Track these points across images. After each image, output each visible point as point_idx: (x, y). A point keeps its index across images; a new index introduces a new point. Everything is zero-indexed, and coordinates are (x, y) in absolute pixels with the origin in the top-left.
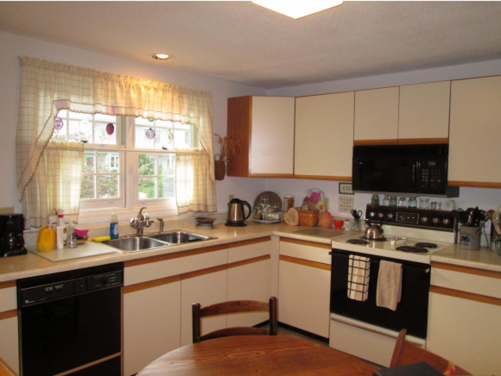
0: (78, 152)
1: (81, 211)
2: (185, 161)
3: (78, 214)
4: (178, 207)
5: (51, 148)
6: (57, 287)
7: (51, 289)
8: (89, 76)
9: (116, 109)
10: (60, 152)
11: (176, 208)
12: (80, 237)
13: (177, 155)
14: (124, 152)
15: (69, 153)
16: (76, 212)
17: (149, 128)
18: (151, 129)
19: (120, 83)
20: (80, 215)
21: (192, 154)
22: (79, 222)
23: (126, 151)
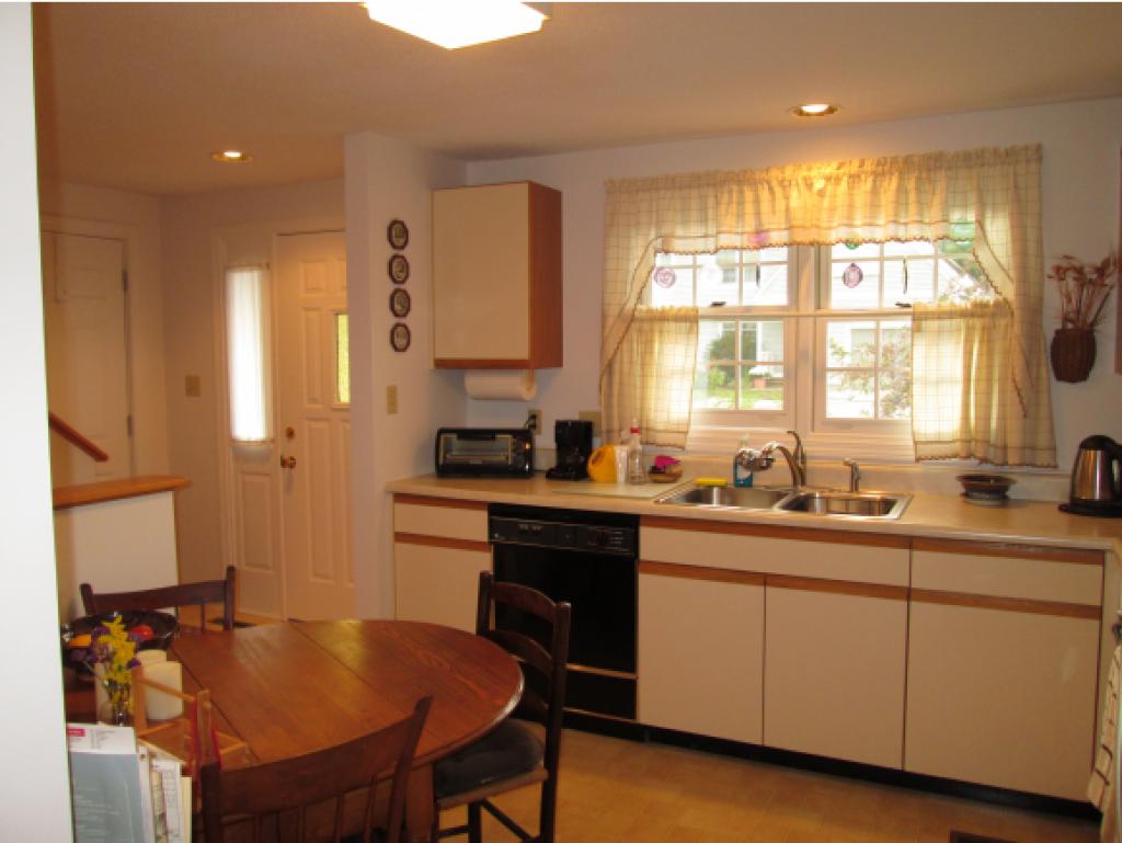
0: (688, 324)
1: (693, 428)
2: (940, 332)
3: (686, 433)
4: (916, 443)
5: (642, 320)
6: (534, 528)
7: (526, 527)
8: (708, 185)
9: (763, 235)
10: (657, 326)
11: (911, 443)
12: (662, 469)
13: (914, 320)
14: (793, 320)
15: (672, 326)
16: (682, 428)
17: (849, 264)
18: (853, 265)
19: (769, 183)
20: (690, 435)
21: (964, 314)
22: (687, 448)
23: (798, 317)
